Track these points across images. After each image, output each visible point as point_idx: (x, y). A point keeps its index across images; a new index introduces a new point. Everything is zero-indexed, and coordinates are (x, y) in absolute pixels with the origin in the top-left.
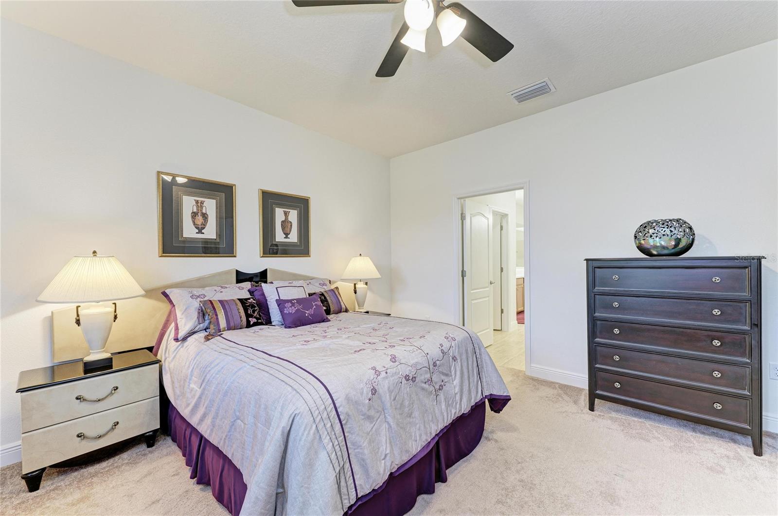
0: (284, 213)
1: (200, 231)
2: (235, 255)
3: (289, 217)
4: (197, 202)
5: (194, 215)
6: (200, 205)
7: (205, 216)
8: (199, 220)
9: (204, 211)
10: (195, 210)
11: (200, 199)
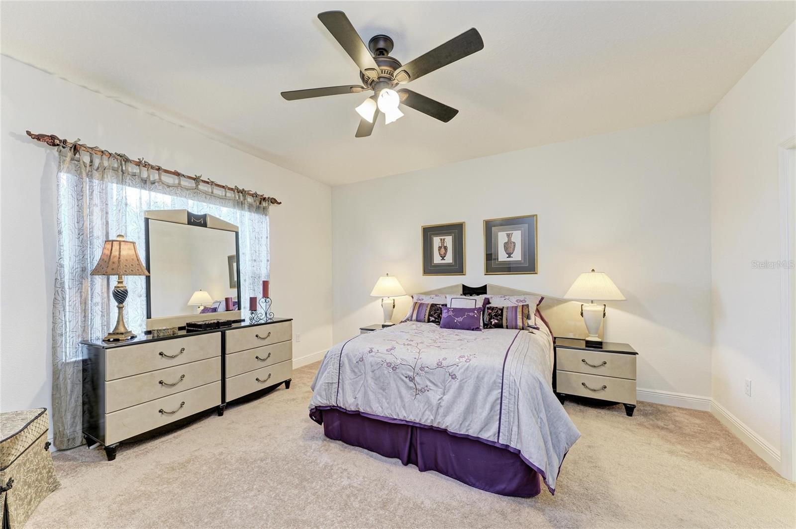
0: (507, 235)
1: (443, 259)
2: (464, 273)
3: (512, 239)
4: (441, 240)
5: (440, 248)
6: (443, 241)
7: (446, 248)
8: (443, 250)
9: (445, 245)
10: (440, 245)
11: (442, 238)
